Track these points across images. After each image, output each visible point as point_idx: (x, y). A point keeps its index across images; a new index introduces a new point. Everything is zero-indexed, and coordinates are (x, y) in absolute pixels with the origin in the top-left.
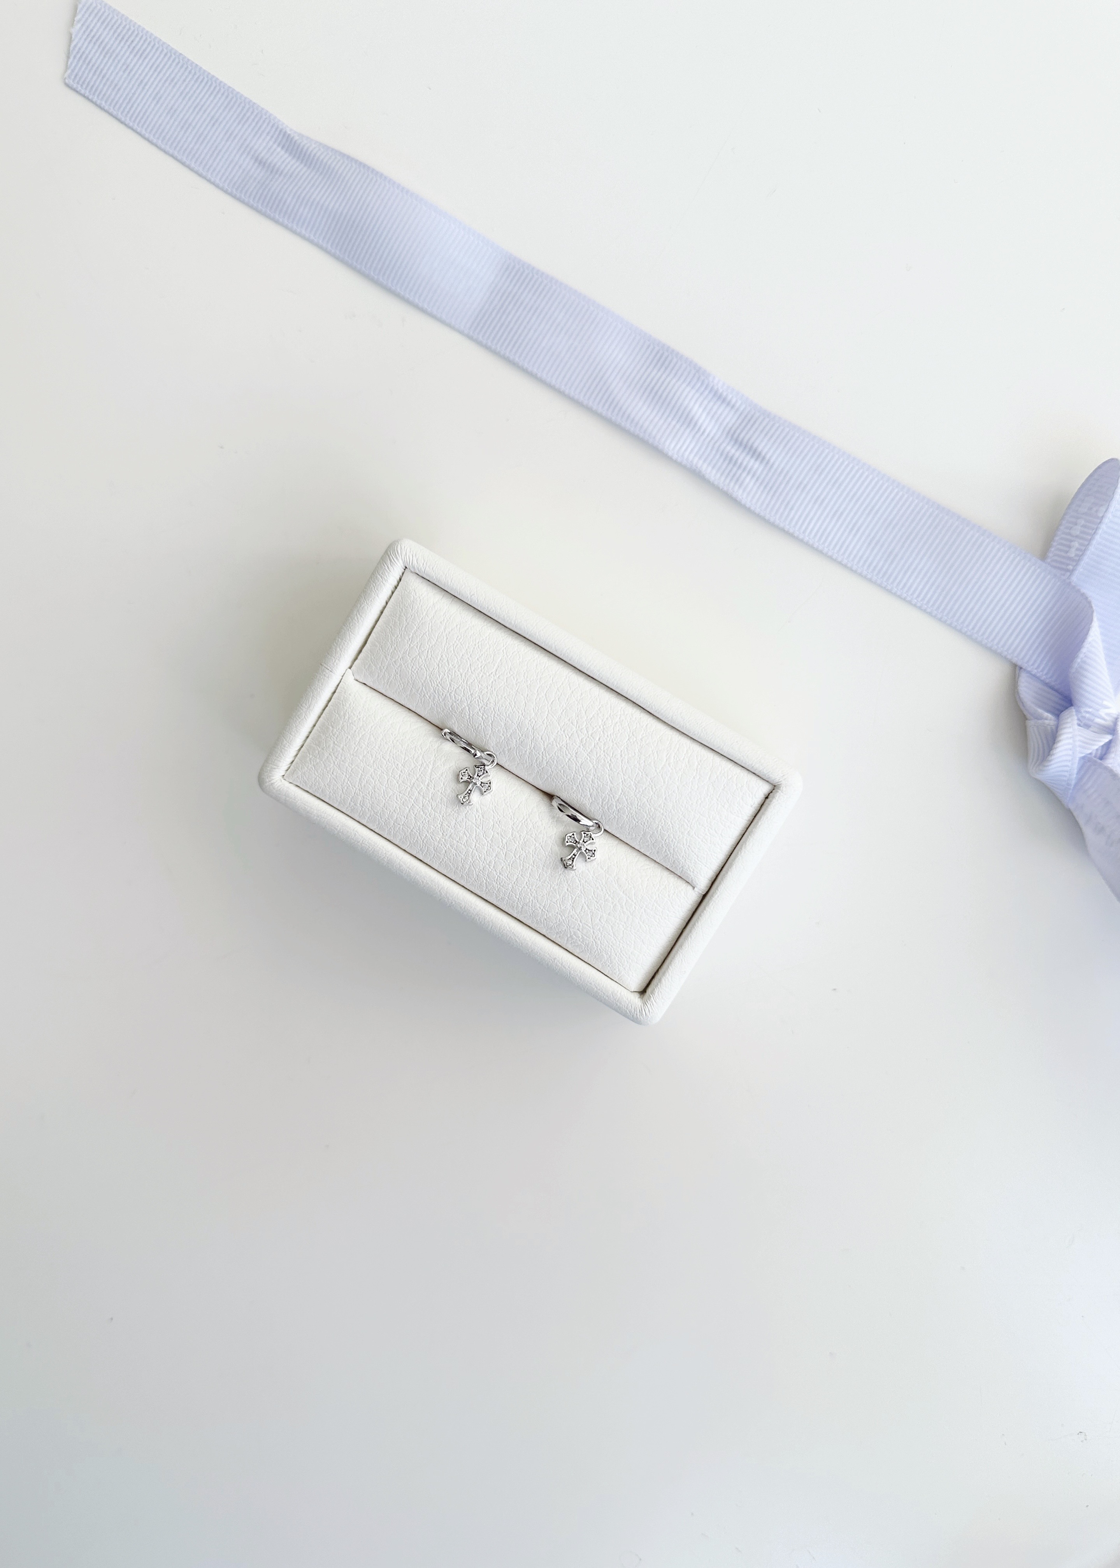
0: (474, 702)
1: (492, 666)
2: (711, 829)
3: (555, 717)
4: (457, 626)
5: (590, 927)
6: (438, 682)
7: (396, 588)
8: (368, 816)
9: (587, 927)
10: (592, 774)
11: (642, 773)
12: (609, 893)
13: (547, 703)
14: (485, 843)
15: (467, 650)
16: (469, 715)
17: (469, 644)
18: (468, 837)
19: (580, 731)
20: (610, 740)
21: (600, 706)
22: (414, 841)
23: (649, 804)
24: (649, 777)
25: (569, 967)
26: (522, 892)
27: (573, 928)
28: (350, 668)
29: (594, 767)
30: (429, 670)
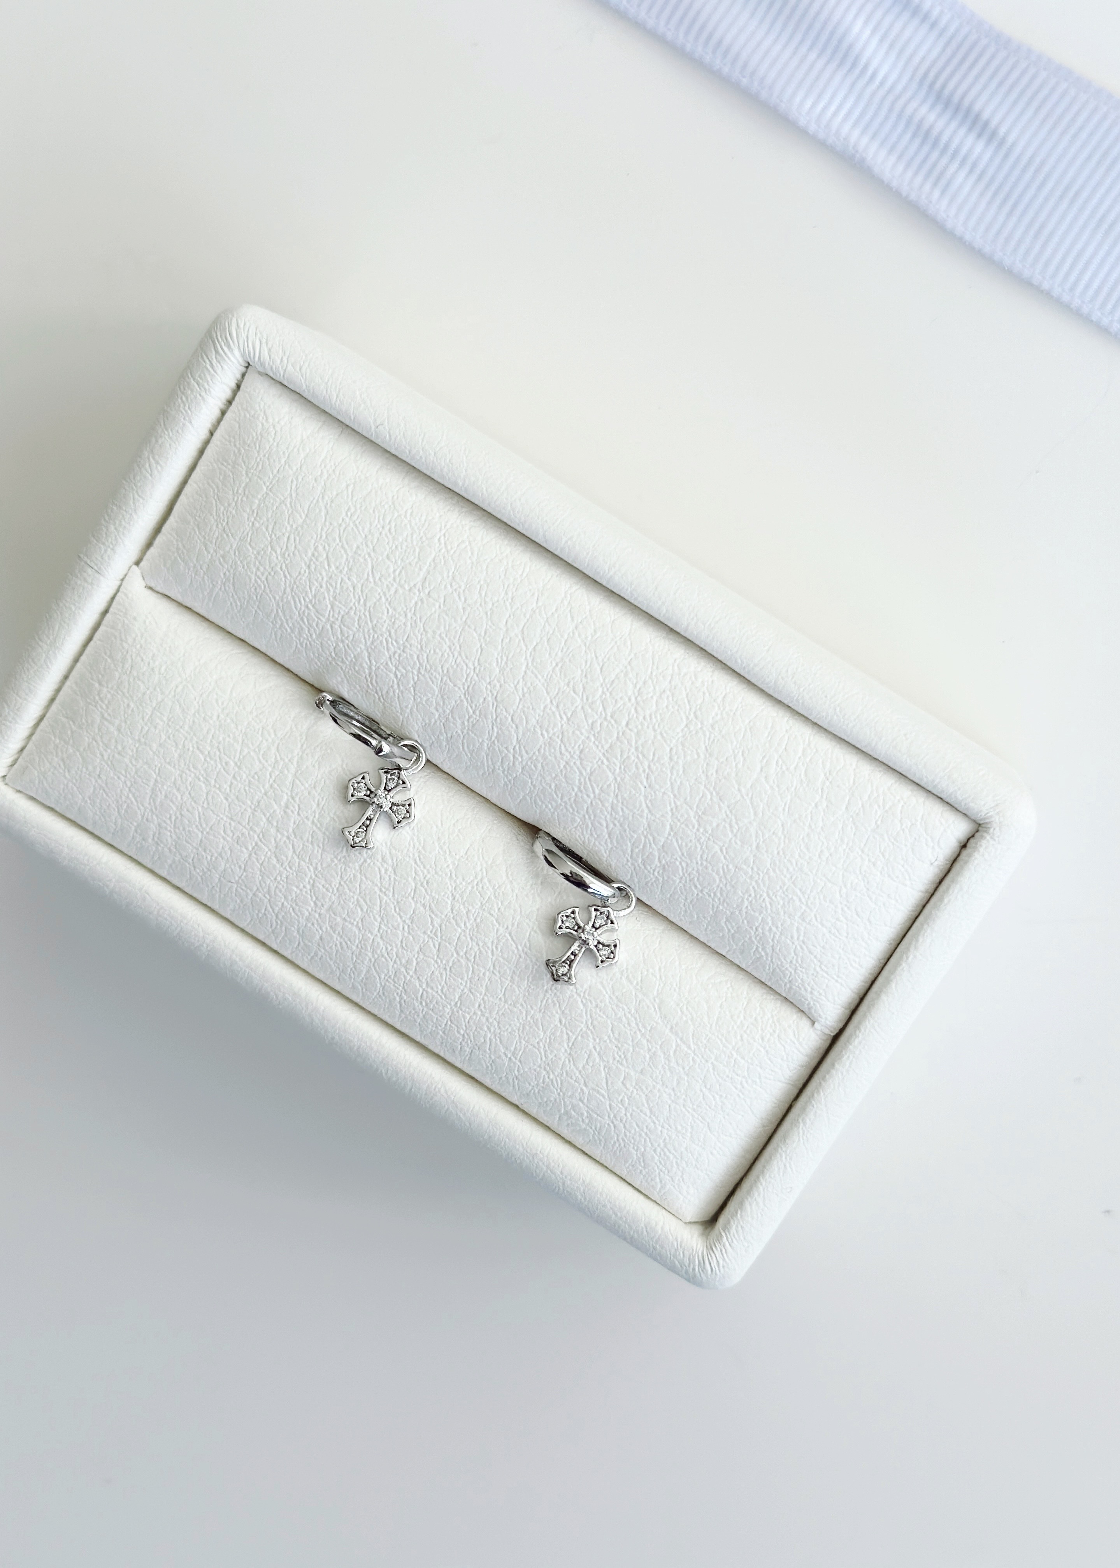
0: (379, 642)
1: (417, 570)
2: (848, 908)
3: (540, 677)
4: (347, 486)
5: (604, 1097)
6: (307, 600)
7: (230, 402)
8: (169, 861)
9: (598, 1096)
10: (612, 794)
11: (712, 794)
12: (643, 1031)
13: (524, 648)
14: (399, 925)
15: (366, 536)
16: (370, 668)
17: (371, 525)
18: (365, 910)
19: (590, 707)
20: (648, 727)
21: (632, 655)
22: (260, 915)
23: (725, 857)
24: (726, 803)
25: (562, 1173)
26: (471, 1022)
27: (570, 1097)
28: (137, 563)
29: (615, 779)
30: (291, 576)
